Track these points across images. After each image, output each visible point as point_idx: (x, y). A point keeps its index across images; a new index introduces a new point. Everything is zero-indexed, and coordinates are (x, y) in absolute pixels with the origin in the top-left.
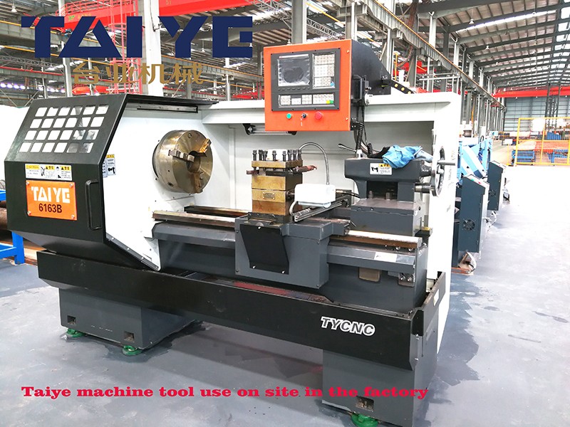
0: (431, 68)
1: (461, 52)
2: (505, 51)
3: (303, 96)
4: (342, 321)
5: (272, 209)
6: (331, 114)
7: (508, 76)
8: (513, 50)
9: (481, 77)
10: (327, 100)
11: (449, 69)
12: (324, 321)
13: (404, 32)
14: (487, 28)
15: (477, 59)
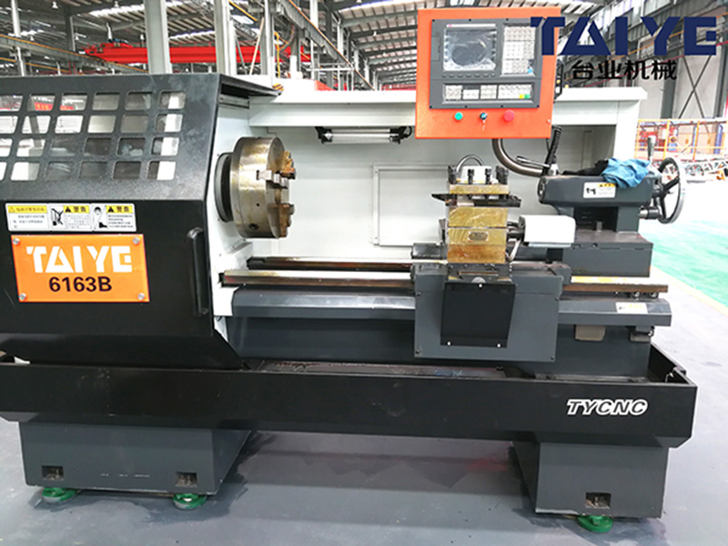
0: (315, 56)
1: (345, 38)
2: (392, 40)
3: (483, 87)
4: (599, 402)
5: (483, 256)
6: (527, 114)
7: (395, 70)
8: (400, 40)
9: (367, 70)
10: (521, 93)
11: (335, 58)
12: (572, 405)
13: (285, 5)
14: (373, 10)
15: (361, 48)
